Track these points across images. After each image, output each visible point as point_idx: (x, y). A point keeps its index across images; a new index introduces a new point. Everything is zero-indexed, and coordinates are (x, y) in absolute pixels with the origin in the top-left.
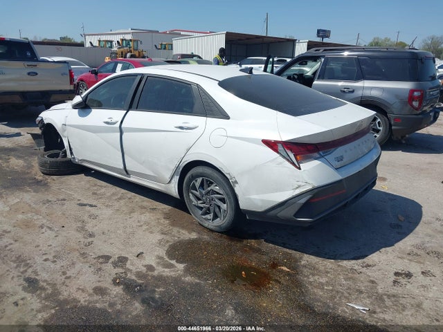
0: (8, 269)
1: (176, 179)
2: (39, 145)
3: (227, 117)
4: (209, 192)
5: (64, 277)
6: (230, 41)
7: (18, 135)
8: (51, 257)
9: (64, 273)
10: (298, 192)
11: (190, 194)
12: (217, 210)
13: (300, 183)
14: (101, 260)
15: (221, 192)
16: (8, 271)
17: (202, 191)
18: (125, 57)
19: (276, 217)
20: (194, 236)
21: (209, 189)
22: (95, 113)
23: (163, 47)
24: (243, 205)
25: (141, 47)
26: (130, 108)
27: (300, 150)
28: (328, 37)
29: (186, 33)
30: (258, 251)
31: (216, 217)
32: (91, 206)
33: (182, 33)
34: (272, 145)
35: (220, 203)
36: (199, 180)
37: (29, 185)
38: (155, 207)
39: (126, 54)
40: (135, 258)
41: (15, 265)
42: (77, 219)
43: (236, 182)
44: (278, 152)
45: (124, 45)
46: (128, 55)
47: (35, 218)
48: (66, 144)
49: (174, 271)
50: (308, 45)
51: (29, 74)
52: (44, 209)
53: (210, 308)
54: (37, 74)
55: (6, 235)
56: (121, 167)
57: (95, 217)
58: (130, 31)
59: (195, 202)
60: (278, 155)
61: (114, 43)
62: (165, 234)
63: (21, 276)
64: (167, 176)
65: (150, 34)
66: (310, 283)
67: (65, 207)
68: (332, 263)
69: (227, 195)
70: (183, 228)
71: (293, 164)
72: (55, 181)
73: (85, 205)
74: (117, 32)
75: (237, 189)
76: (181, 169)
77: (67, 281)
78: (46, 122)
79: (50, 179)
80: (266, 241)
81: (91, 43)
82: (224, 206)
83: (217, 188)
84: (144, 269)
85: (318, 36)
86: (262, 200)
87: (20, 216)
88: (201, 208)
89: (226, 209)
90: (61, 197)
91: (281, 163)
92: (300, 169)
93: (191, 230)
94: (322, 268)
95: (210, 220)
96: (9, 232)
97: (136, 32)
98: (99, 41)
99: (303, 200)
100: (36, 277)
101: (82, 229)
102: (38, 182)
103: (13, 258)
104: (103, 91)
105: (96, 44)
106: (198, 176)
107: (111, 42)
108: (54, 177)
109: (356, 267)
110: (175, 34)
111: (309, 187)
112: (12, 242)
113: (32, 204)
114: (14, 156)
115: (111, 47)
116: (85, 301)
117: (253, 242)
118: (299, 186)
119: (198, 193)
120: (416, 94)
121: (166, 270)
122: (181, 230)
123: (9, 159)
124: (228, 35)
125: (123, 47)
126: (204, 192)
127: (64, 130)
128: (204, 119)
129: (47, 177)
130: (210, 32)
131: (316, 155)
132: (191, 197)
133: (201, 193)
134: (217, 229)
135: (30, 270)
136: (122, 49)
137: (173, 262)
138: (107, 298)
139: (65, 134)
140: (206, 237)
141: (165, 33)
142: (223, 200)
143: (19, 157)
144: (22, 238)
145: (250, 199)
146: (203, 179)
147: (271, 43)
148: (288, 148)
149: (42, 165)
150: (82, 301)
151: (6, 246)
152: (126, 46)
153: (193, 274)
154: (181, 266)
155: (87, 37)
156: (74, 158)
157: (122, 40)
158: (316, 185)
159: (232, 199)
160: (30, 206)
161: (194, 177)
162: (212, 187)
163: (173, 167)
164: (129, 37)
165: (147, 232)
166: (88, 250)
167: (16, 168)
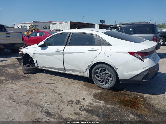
0: (34, 109)
1: (88, 70)
2: (20, 63)
3: (111, 45)
4: (104, 74)
5: (59, 110)
6: (72, 25)
7: (5, 60)
8: (49, 103)
9: (59, 109)
10: (144, 70)
11: (95, 75)
12: (107, 80)
13: (144, 67)
14: (70, 103)
15: (110, 73)
16: (35, 110)
17: (100, 73)
18: (32, 32)
19: (134, 81)
20: (99, 91)
21: (104, 72)
22: (49, 48)
23: (46, 28)
24: (120, 77)
25: (38, 28)
26: (66, 45)
27: (143, 55)
28: (104, 23)
29: (54, 23)
30: (126, 94)
31: (106, 83)
32: (53, 84)
33: (52, 22)
34: (132, 53)
35: (109, 78)
36: (100, 70)
37: (22, 78)
38: (77, 82)
39: (33, 31)
40: (83, 100)
41: (37, 107)
42: (50, 89)
43: (117, 69)
44: (135, 56)
45: (32, 27)
46: (34, 31)
47: (33, 89)
48: (35, 61)
49: (101, 104)
50: (99, 26)
51: (7, 37)
52: (33, 86)
53: (124, 115)
54: (10, 37)
55: (25, 97)
56: (63, 68)
57: (57, 87)
58: (32, 22)
59: (97, 78)
60: (135, 57)
61: (27, 27)
62: (88, 91)
63: (42, 111)
64: (84, 69)
65: (41, 23)
66: (152, 103)
67: (42, 85)
68: (155, 96)
69: (113, 74)
70: (93, 88)
71: (141, 60)
72: (31, 76)
73: (50, 83)
74: (27, 23)
75: (118, 72)
76: (91, 66)
77: (62, 112)
78: (24, 53)
79: (29, 75)
80: (127, 91)
81: (18, 27)
82: (110, 79)
83: (108, 72)
84: (89, 104)
85: (101, 23)
86: (129, 75)
87: (26, 90)
88: (99, 81)
89: (112, 80)
90: (38, 82)
91: (136, 60)
92: (144, 61)
93: (97, 89)
94: (153, 98)
95: (104, 85)
96: (26, 95)
97: (35, 22)
98: (21, 26)
99: (146, 73)
100: (49, 111)
101: (54, 92)
102: (25, 77)
103: (34, 105)
104: (52, 40)
105: (20, 27)
106: (99, 68)
107: (26, 26)
108: (30, 75)
109: (164, 97)
110: (50, 23)
111: (148, 68)
112: (30, 99)
113: (28, 85)
114: (9, 68)
115: (26, 28)
116: (74, 118)
117: (123, 92)
118: (144, 68)
119: (99, 75)
120: (155, 38)
121: (98, 104)
122: (93, 90)
123: (7, 69)
124: (71, 23)
125: (31, 28)
126: (101, 74)
127: (34, 56)
128: (100, 46)
129: (27, 75)
130: (63, 22)
131: (147, 56)
132: (95, 76)
133: (100, 74)
134: (107, 88)
135: (44, 109)
136: (31, 29)
137: (98, 101)
138: (82, 116)
139: (35, 57)
140: (104, 91)
141: (46, 23)
142: (110, 77)
143: (10, 68)
144: (32, 97)
145: (124, 75)
146: (101, 69)
147: (86, 25)
148: (139, 54)
149: (25, 70)
150: (73, 118)
151: (28, 101)
152: (33, 28)
153: (109, 104)
154: (102, 102)
155: (15, 25)
156: (38, 66)
157: (31, 25)
158: (150, 67)
159: (115, 76)
160: (27, 85)
161: (97, 69)
162: (106, 72)
163: (87, 66)
164: (33, 24)
165: (81, 91)
166: (62, 99)
167: (12, 72)
